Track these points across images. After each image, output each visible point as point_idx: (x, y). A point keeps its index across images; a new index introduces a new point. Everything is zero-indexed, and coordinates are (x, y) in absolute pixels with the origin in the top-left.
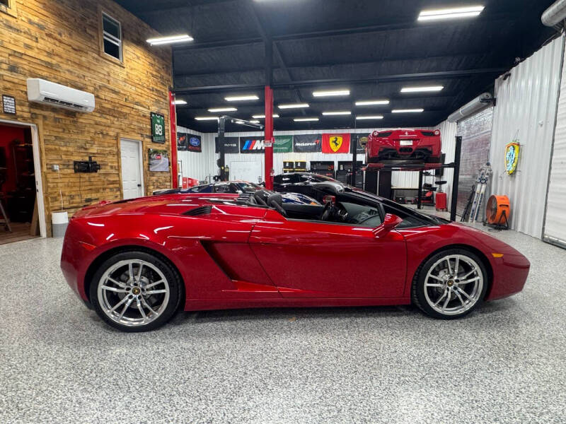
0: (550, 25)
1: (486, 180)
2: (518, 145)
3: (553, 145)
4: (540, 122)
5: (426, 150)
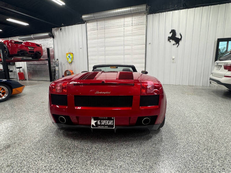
0: (84, 20)
1: (58, 65)
2: (72, 53)
3: (88, 55)
4: (81, 47)
5: (39, 52)
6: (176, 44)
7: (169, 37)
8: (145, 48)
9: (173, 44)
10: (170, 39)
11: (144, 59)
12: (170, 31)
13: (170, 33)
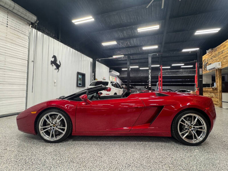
6: (57, 69)
7: (52, 61)
8: (27, 65)
9: (55, 69)
10: (52, 63)
11: (26, 80)
12: (53, 56)
13: (53, 57)
